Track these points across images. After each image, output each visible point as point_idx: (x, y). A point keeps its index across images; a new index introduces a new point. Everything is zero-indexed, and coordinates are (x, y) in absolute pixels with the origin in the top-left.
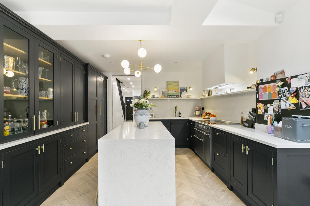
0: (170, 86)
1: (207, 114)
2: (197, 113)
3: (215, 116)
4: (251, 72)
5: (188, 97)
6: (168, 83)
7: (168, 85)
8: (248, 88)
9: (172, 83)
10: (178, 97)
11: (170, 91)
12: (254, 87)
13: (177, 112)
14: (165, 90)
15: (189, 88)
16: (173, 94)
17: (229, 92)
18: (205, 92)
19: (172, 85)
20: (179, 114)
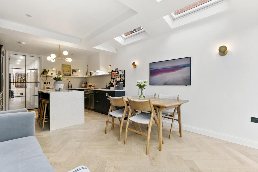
0: (64, 68)
1: (90, 86)
2: (83, 86)
3: (94, 87)
4: (110, 67)
5: (77, 76)
6: (63, 66)
7: (63, 67)
8: (108, 73)
9: (66, 66)
10: (70, 75)
11: (64, 71)
12: (110, 73)
13: (70, 85)
14: (60, 70)
15: (78, 70)
16: (67, 73)
17: (101, 74)
18: (88, 73)
19: (66, 67)
20: (71, 86)
